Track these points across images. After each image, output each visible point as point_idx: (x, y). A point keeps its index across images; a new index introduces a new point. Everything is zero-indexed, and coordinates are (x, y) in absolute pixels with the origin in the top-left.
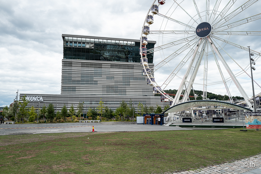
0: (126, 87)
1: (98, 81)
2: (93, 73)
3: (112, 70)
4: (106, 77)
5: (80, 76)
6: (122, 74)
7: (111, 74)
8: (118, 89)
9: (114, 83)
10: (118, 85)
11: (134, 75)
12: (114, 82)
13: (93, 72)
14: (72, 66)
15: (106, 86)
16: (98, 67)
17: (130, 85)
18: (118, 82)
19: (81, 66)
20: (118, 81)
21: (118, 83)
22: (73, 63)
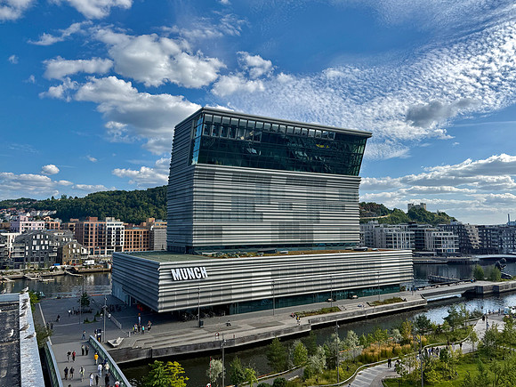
0: (314, 224)
1: (264, 214)
2: (255, 196)
3: (288, 188)
4: (278, 203)
5: (231, 202)
6: (306, 198)
7: (286, 197)
8: (300, 229)
9: (292, 217)
10: (300, 221)
11: (327, 199)
12: (293, 214)
13: (255, 192)
14: (213, 180)
16: (264, 183)
17: (320, 221)
19: (232, 179)
21: (300, 217)
22: (216, 173)
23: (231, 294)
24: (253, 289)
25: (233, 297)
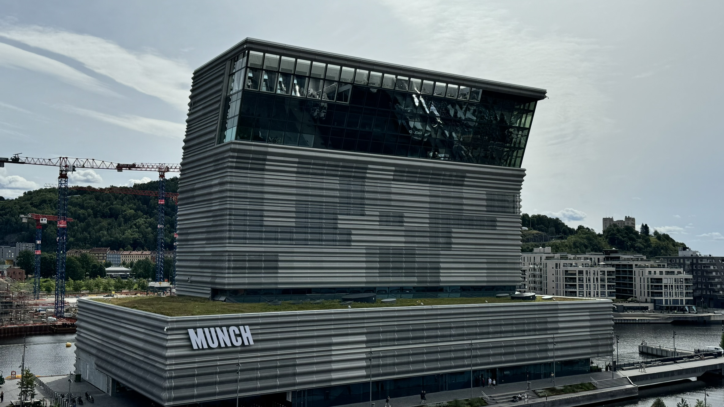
0: (442, 252)
1: (354, 232)
2: (337, 200)
3: (396, 187)
4: (378, 213)
5: (294, 209)
6: (427, 205)
7: (393, 203)
8: (417, 260)
9: (402, 239)
10: (416, 245)
11: (465, 208)
12: (403, 233)
13: (337, 194)
14: (263, 170)
15: (378, 251)
16: (354, 177)
17: (453, 246)
18: (417, 234)
19: (295, 170)
20: (417, 229)
21: (417, 239)
22: (269, 157)
23: (295, 375)
24: (334, 366)
25: (298, 380)
